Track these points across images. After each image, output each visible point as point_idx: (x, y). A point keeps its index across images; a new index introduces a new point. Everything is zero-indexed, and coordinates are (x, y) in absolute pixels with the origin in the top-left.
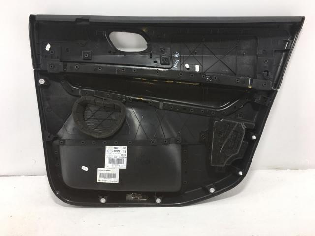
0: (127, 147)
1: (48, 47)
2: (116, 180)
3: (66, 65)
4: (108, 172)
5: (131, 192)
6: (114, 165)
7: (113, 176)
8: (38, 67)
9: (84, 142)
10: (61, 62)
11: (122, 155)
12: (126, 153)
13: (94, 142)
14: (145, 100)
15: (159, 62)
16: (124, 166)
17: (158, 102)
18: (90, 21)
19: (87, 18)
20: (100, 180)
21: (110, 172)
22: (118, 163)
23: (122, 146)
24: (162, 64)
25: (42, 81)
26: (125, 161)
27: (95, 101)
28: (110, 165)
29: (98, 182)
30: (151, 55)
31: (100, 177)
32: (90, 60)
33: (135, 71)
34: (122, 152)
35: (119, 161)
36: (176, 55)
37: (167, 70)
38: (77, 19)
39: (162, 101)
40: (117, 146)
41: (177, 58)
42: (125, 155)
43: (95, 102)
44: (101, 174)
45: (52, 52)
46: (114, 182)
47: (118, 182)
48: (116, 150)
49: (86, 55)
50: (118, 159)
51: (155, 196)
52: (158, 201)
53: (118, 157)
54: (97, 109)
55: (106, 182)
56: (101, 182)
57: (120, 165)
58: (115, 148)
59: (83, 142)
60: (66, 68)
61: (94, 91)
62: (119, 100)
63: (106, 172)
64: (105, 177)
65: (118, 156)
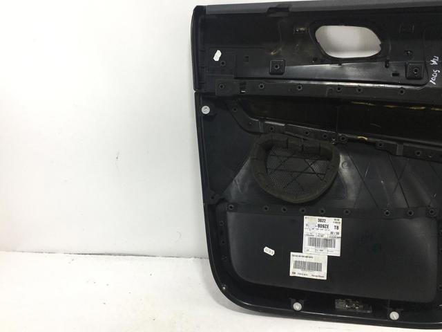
0: (341, 219)
1: (217, 56)
2: (322, 274)
3: (245, 83)
4: (308, 260)
5: (343, 297)
6: (318, 249)
7: (317, 267)
8: (200, 88)
9: (268, 208)
10: (236, 78)
11: (332, 233)
12: (340, 230)
13: (284, 210)
14: (371, 139)
15: (403, 74)
16: (336, 251)
17: (394, 143)
18: (290, 10)
19: (286, 6)
20: (295, 271)
21: (312, 260)
22: (326, 246)
23: (333, 219)
24: (408, 78)
25: (206, 110)
26: (338, 242)
27: (287, 140)
28: (312, 249)
29: (291, 275)
30: (387, 62)
31: (295, 267)
32: (282, 74)
33: (359, 90)
34: (332, 228)
35: (328, 243)
36: (434, 62)
37: (418, 88)
38: (270, 8)
39: (401, 142)
40: (324, 218)
41: (435, 67)
42: (338, 233)
43: (287, 143)
44: (296, 261)
45: (223, 63)
46: (318, 278)
47: (325, 278)
48: (322, 223)
49: (277, 67)
50: (326, 240)
51: (388, 308)
52: (394, 316)
53: (326, 236)
54: (289, 155)
55: (306, 277)
56: (296, 275)
57: (329, 249)
58: (320, 220)
59: (266, 209)
60: (244, 89)
61: (283, 125)
62: (326, 140)
63: (304, 260)
64: (304, 269)
65: (326, 234)
